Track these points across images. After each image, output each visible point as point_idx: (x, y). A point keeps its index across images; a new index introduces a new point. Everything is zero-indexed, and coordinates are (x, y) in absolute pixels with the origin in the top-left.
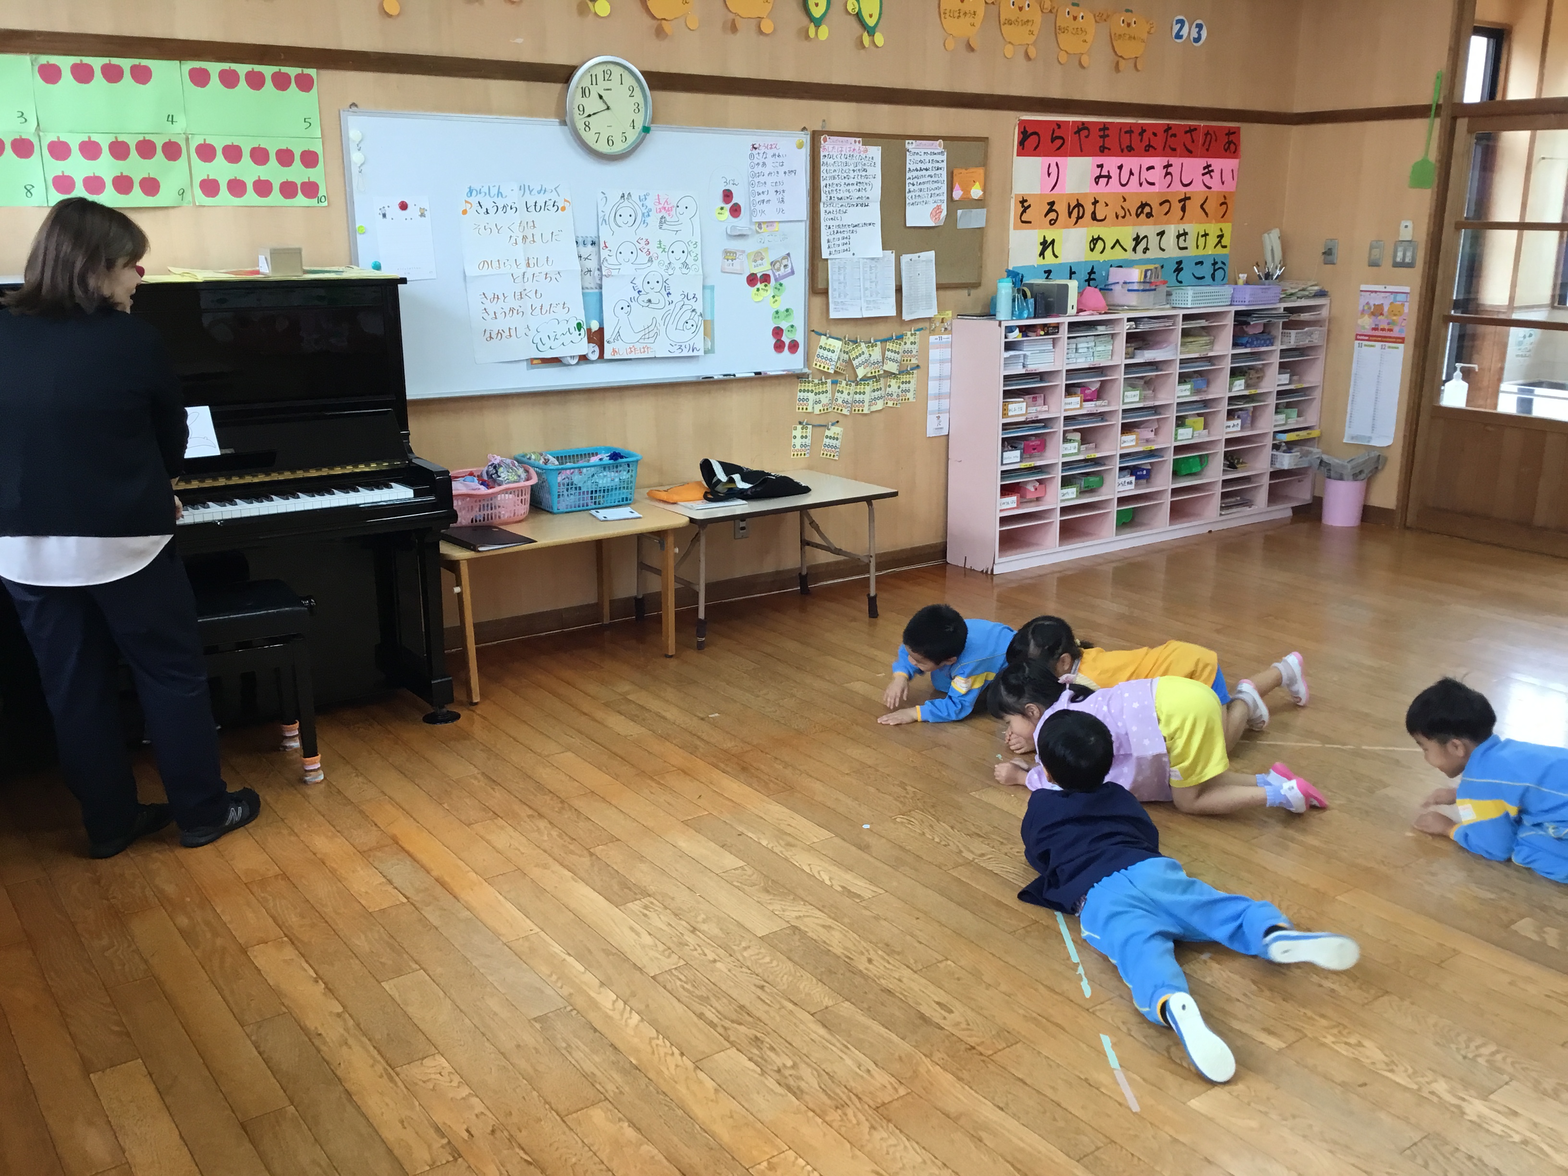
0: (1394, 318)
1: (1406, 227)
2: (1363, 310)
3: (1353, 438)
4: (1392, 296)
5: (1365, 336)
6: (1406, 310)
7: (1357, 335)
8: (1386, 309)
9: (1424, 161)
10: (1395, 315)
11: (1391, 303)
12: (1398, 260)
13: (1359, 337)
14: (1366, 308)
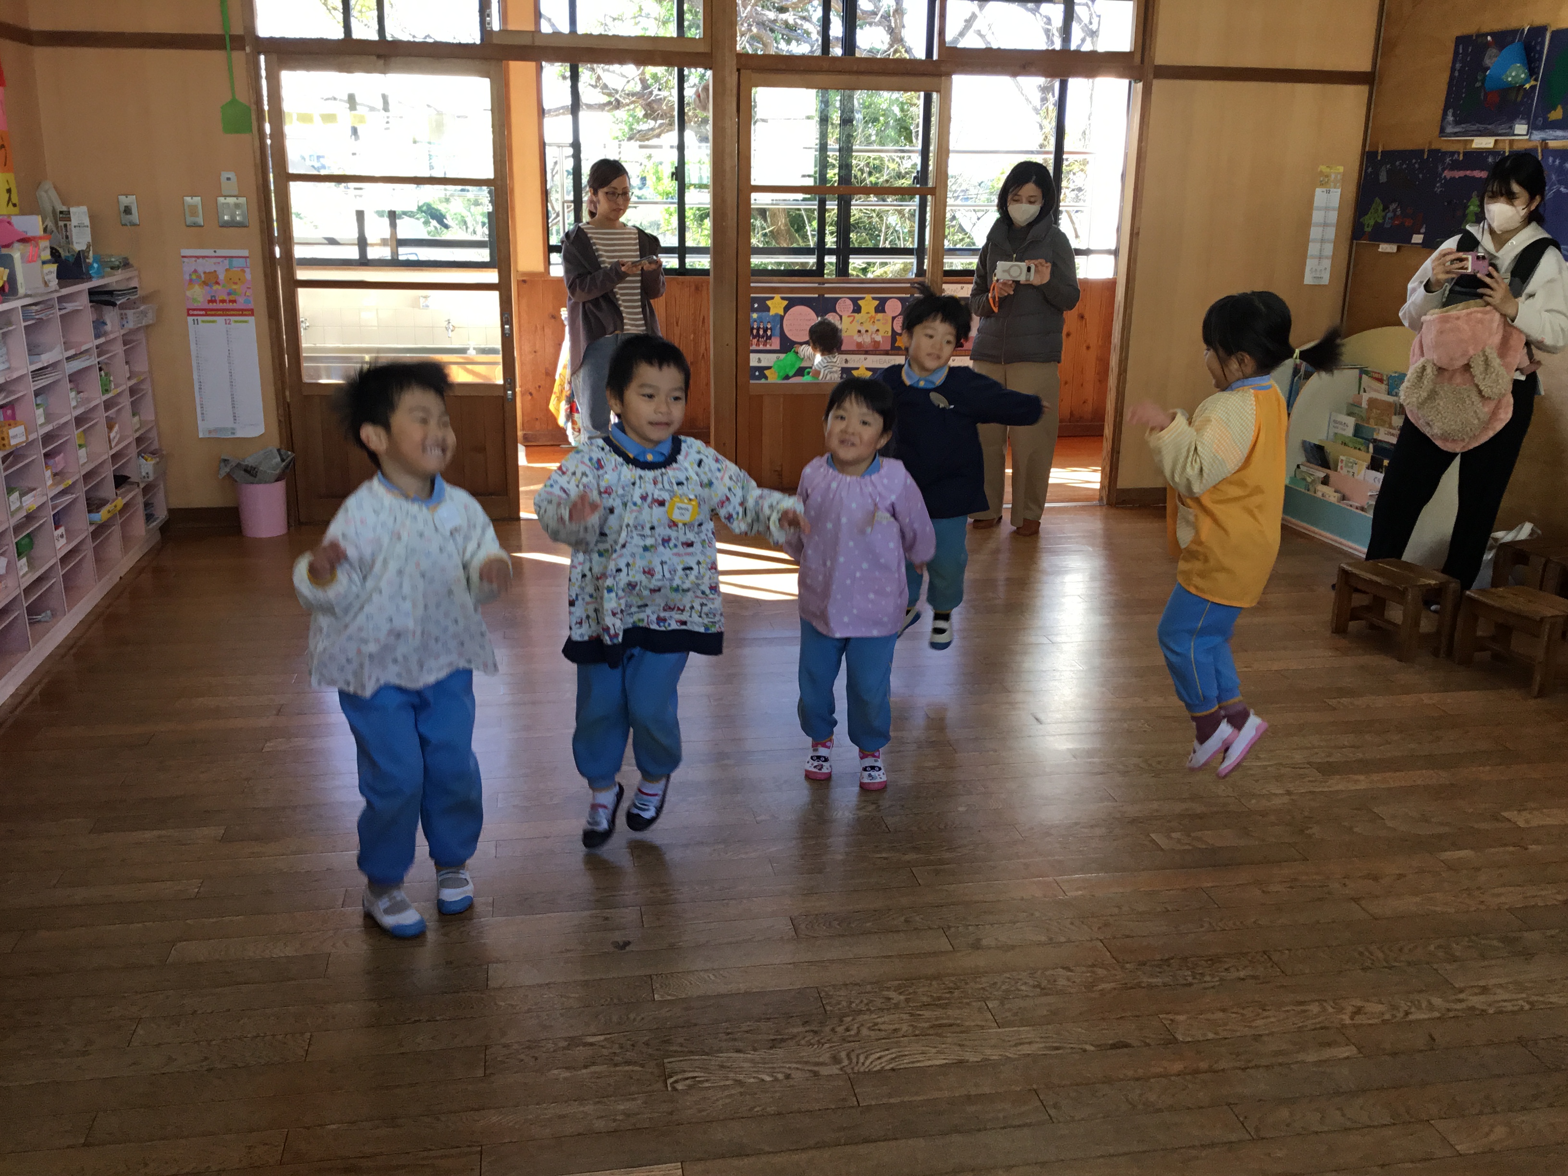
0: (235, 287)
1: (228, 179)
2: (191, 280)
3: (210, 432)
4: (227, 262)
5: (202, 310)
6: (248, 276)
7: (188, 310)
8: (222, 277)
9: (234, 102)
10: (235, 283)
11: (227, 270)
12: (226, 218)
13: (191, 312)
14: (194, 277)
